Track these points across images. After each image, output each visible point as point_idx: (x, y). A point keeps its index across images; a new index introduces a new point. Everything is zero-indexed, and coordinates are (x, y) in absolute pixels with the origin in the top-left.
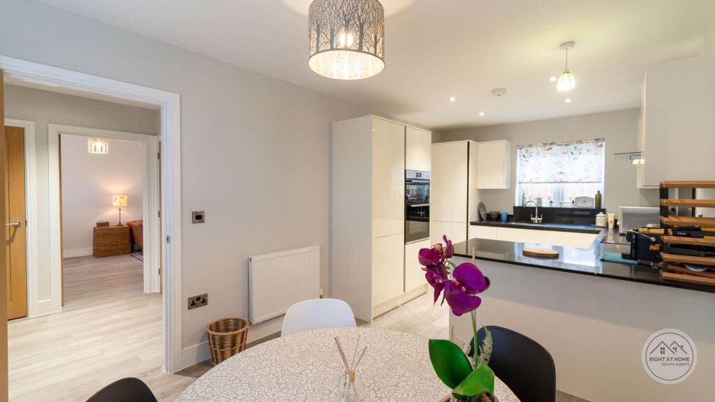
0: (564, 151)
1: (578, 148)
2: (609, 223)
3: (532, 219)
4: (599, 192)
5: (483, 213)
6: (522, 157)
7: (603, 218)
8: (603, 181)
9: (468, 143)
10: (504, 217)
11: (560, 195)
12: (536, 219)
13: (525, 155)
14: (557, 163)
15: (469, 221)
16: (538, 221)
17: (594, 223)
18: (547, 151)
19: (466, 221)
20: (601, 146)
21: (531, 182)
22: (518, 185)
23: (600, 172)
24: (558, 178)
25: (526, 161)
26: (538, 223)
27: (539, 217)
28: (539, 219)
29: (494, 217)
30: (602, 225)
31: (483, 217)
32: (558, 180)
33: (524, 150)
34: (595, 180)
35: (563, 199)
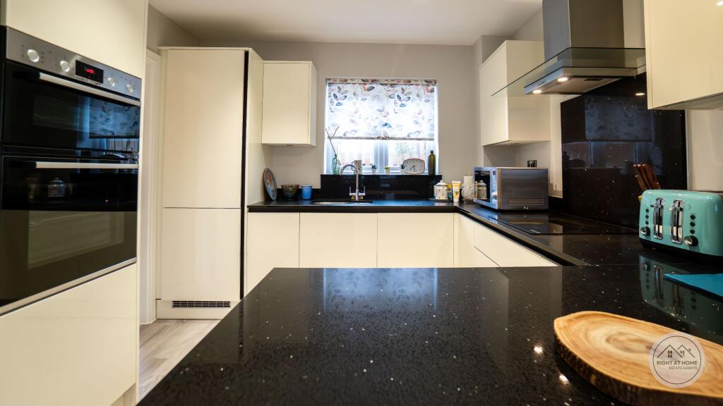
0: (390, 93)
1: (406, 92)
2: (454, 194)
3: (351, 194)
4: (432, 152)
5: (270, 188)
6: (333, 97)
7: (446, 188)
8: (436, 137)
9: (247, 54)
10: (307, 193)
11: (382, 156)
12: (356, 195)
13: (338, 94)
14: (380, 111)
15: (246, 204)
16: (359, 197)
17: (432, 195)
18: (366, 92)
19: (239, 205)
20: (432, 91)
21: (344, 137)
22: (327, 141)
23: (433, 126)
24: (382, 131)
25: (339, 104)
26: (360, 201)
27: (361, 191)
28: (360, 194)
29: (290, 195)
30: (444, 198)
31: (271, 194)
32: (383, 136)
33: (335, 87)
34: (426, 137)
35: (386, 162)
